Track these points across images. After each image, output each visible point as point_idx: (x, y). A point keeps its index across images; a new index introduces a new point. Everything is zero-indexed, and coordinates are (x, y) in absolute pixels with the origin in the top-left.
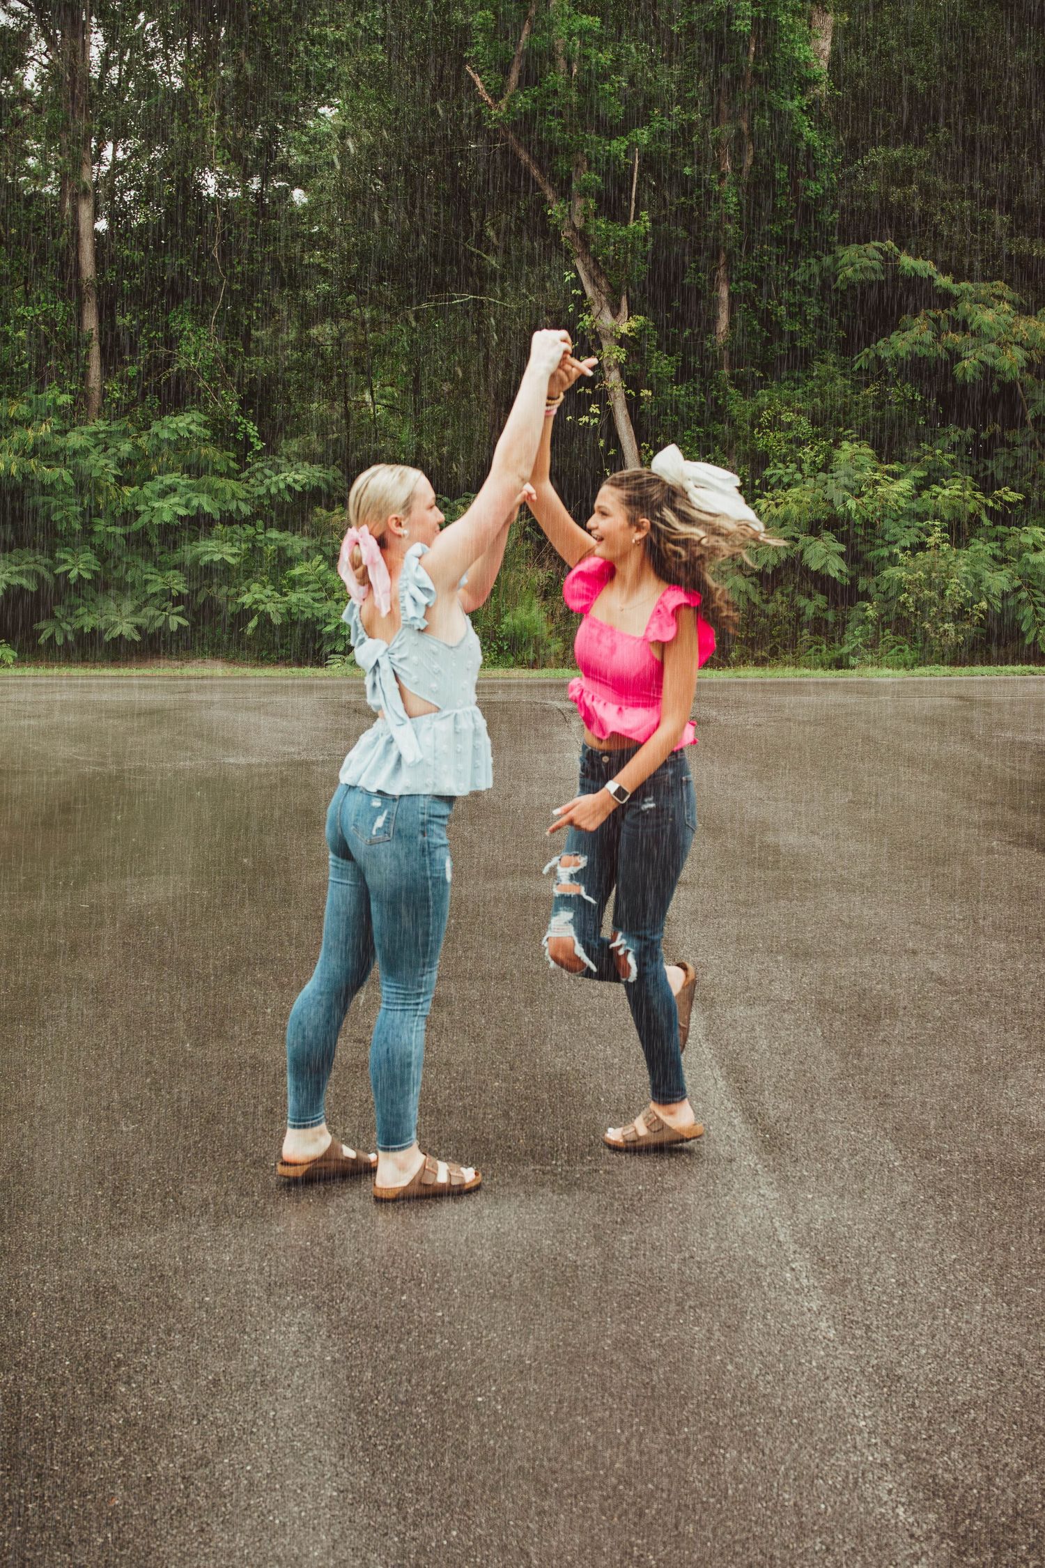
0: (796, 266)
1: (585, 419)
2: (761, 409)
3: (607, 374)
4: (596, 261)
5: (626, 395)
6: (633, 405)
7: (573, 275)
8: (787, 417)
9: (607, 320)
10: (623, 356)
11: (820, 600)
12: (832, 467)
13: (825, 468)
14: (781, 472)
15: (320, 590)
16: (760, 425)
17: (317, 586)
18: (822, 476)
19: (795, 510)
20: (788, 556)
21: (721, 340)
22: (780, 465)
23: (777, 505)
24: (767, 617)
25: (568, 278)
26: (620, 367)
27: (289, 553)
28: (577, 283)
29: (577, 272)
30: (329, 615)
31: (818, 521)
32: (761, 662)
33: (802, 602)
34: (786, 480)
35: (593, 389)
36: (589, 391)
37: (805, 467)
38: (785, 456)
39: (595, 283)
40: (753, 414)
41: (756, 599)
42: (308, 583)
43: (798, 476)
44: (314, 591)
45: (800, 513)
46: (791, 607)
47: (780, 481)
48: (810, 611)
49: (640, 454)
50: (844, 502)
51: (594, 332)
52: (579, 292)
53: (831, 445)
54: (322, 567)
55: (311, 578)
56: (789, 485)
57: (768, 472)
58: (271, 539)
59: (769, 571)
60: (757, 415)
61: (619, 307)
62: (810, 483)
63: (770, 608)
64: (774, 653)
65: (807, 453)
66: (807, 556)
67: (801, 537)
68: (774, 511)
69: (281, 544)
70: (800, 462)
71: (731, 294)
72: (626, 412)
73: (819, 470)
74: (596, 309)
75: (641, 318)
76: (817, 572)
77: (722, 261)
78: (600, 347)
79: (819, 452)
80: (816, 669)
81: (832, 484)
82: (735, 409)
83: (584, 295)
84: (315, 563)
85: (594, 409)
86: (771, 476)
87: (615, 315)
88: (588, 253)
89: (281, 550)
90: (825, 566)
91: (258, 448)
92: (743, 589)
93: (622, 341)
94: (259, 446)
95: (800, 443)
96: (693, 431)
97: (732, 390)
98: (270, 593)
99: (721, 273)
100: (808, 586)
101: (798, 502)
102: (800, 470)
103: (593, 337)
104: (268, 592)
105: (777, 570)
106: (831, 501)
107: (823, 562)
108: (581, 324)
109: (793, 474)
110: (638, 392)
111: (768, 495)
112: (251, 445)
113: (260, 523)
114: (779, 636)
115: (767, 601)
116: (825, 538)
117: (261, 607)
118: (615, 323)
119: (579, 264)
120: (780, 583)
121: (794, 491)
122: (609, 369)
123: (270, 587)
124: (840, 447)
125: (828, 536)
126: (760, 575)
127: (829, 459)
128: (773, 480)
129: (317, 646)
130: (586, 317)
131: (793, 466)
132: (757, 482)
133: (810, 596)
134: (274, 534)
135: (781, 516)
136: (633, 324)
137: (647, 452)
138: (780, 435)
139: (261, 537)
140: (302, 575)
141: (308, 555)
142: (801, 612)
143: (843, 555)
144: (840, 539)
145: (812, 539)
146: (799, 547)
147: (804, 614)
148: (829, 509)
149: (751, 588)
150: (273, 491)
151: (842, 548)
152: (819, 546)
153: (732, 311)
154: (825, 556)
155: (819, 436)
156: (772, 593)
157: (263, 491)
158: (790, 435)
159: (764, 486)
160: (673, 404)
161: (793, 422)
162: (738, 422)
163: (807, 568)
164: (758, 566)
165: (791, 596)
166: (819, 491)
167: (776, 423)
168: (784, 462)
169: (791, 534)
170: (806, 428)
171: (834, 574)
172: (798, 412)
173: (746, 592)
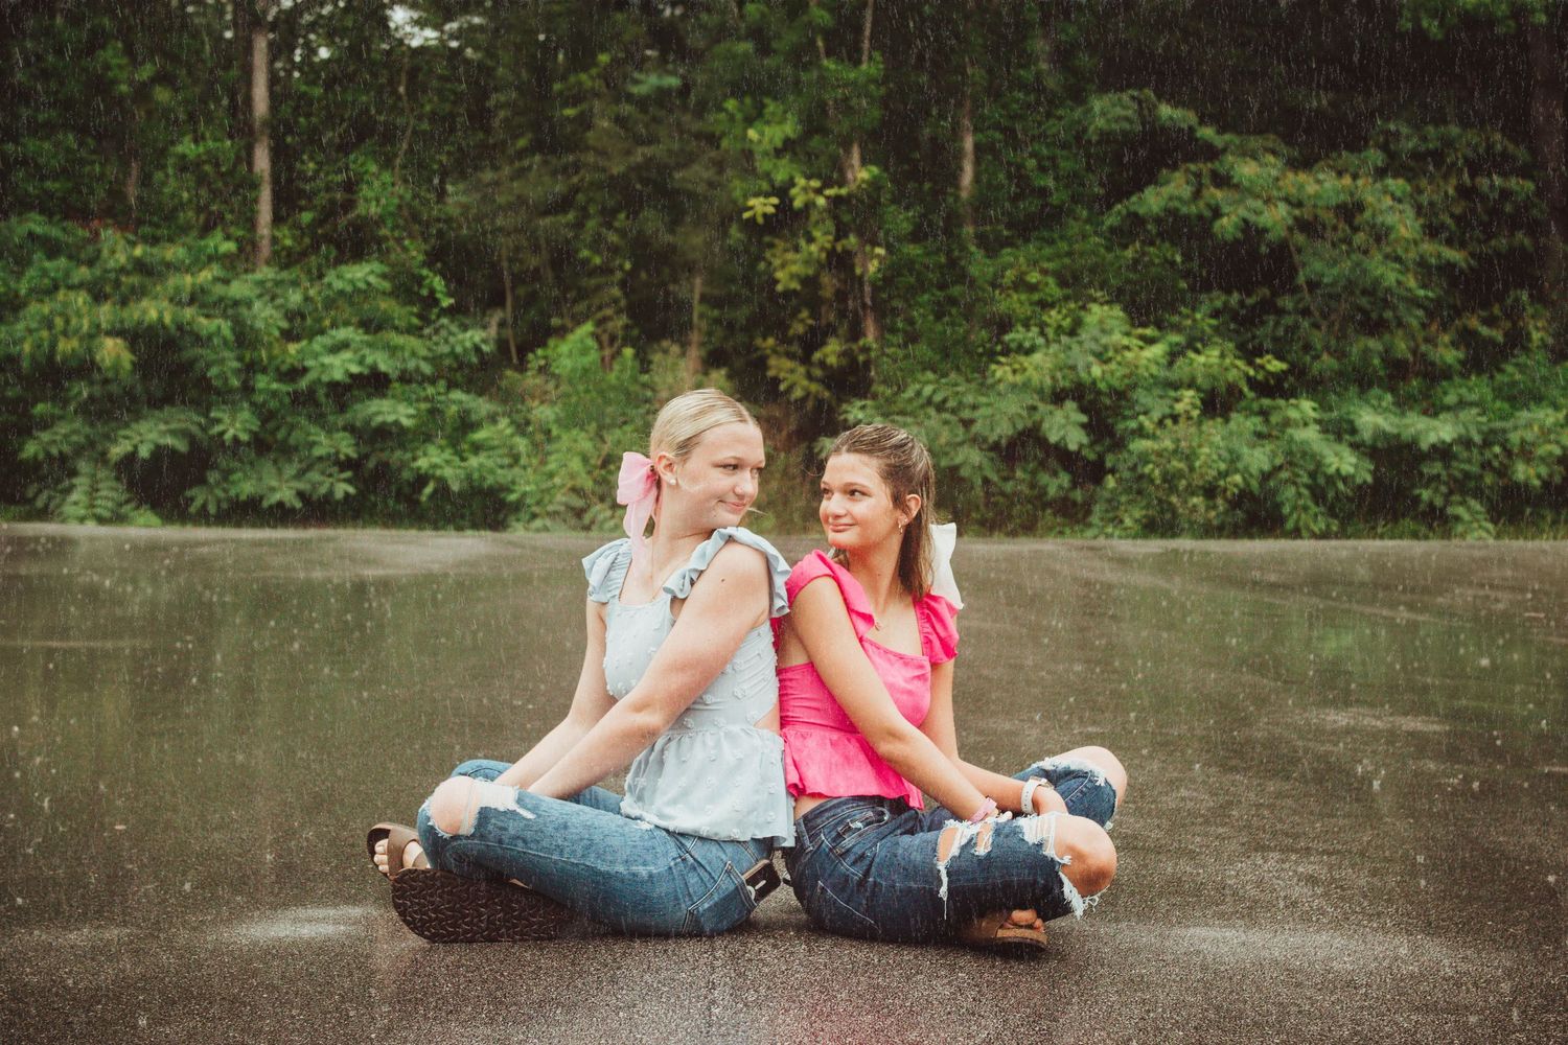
2: (1004, 269)
8: (1034, 277)
11: (1065, 479)
12: (1078, 331)
13: (1072, 333)
14: (1022, 336)
15: (506, 456)
16: (1001, 287)
17: (502, 451)
18: (1064, 339)
19: (1035, 377)
20: (1025, 427)
21: (964, 195)
22: (1021, 329)
23: (1015, 372)
24: (1005, 496)
27: (473, 417)
30: (513, 483)
31: (1061, 390)
33: (1044, 479)
34: (1027, 344)
37: (1050, 332)
38: (1028, 319)
40: (995, 274)
41: (994, 478)
42: (494, 448)
43: (1041, 341)
44: (499, 457)
45: (1040, 381)
46: (1033, 485)
47: (1021, 345)
48: (1052, 491)
50: (1088, 368)
53: (1079, 308)
54: (507, 432)
55: (496, 443)
56: (1031, 350)
57: (1008, 338)
58: (453, 402)
59: (1004, 443)
60: (999, 275)
62: (1054, 348)
63: (1009, 488)
65: (1053, 316)
66: (1045, 426)
67: (1040, 405)
68: (1011, 378)
69: (464, 406)
70: (1042, 326)
71: (977, 147)
73: (1065, 334)
75: (875, 169)
76: (1056, 445)
77: (966, 110)
79: (1066, 316)
81: (1076, 349)
82: (974, 271)
84: (499, 428)
86: (1013, 340)
89: (464, 413)
90: (1064, 438)
91: (445, 305)
92: (977, 464)
94: (445, 303)
95: (1045, 305)
96: (933, 294)
97: (975, 250)
98: (448, 458)
99: (966, 122)
100: (1053, 462)
101: (1039, 369)
102: (1043, 334)
104: (446, 456)
105: (1013, 443)
106: (1075, 367)
107: (1062, 434)
109: (1035, 338)
111: (1006, 361)
112: (436, 302)
113: (442, 383)
115: (1006, 479)
116: (1067, 408)
117: (438, 472)
120: (1021, 457)
121: (1037, 357)
123: (449, 451)
124: (1088, 310)
125: (1070, 406)
126: (995, 447)
127: (1077, 322)
128: (1013, 346)
131: (1035, 330)
132: (998, 347)
133: (1053, 474)
134: (457, 395)
135: (1019, 383)
136: (866, 176)
138: (1023, 297)
139: (442, 398)
140: (486, 439)
141: (493, 419)
142: (1044, 492)
143: (1084, 426)
144: (1083, 410)
145: (1051, 407)
146: (1037, 417)
147: (1046, 493)
148: (1071, 375)
149: (986, 463)
150: (459, 349)
151: (1084, 419)
152: (1059, 416)
153: (977, 162)
154: (1064, 426)
155: (1067, 298)
156: (1013, 470)
157: (446, 349)
158: (1036, 297)
159: (1006, 352)
160: (910, 264)
161: (1038, 283)
162: (980, 282)
163: (1046, 440)
164: (993, 438)
165: (1034, 473)
166: (1062, 356)
167: (1020, 284)
168: (1027, 326)
169: (1030, 402)
170: (1053, 289)
171: (1073, 447)
172: (1044, 272)
173: (980, 468)
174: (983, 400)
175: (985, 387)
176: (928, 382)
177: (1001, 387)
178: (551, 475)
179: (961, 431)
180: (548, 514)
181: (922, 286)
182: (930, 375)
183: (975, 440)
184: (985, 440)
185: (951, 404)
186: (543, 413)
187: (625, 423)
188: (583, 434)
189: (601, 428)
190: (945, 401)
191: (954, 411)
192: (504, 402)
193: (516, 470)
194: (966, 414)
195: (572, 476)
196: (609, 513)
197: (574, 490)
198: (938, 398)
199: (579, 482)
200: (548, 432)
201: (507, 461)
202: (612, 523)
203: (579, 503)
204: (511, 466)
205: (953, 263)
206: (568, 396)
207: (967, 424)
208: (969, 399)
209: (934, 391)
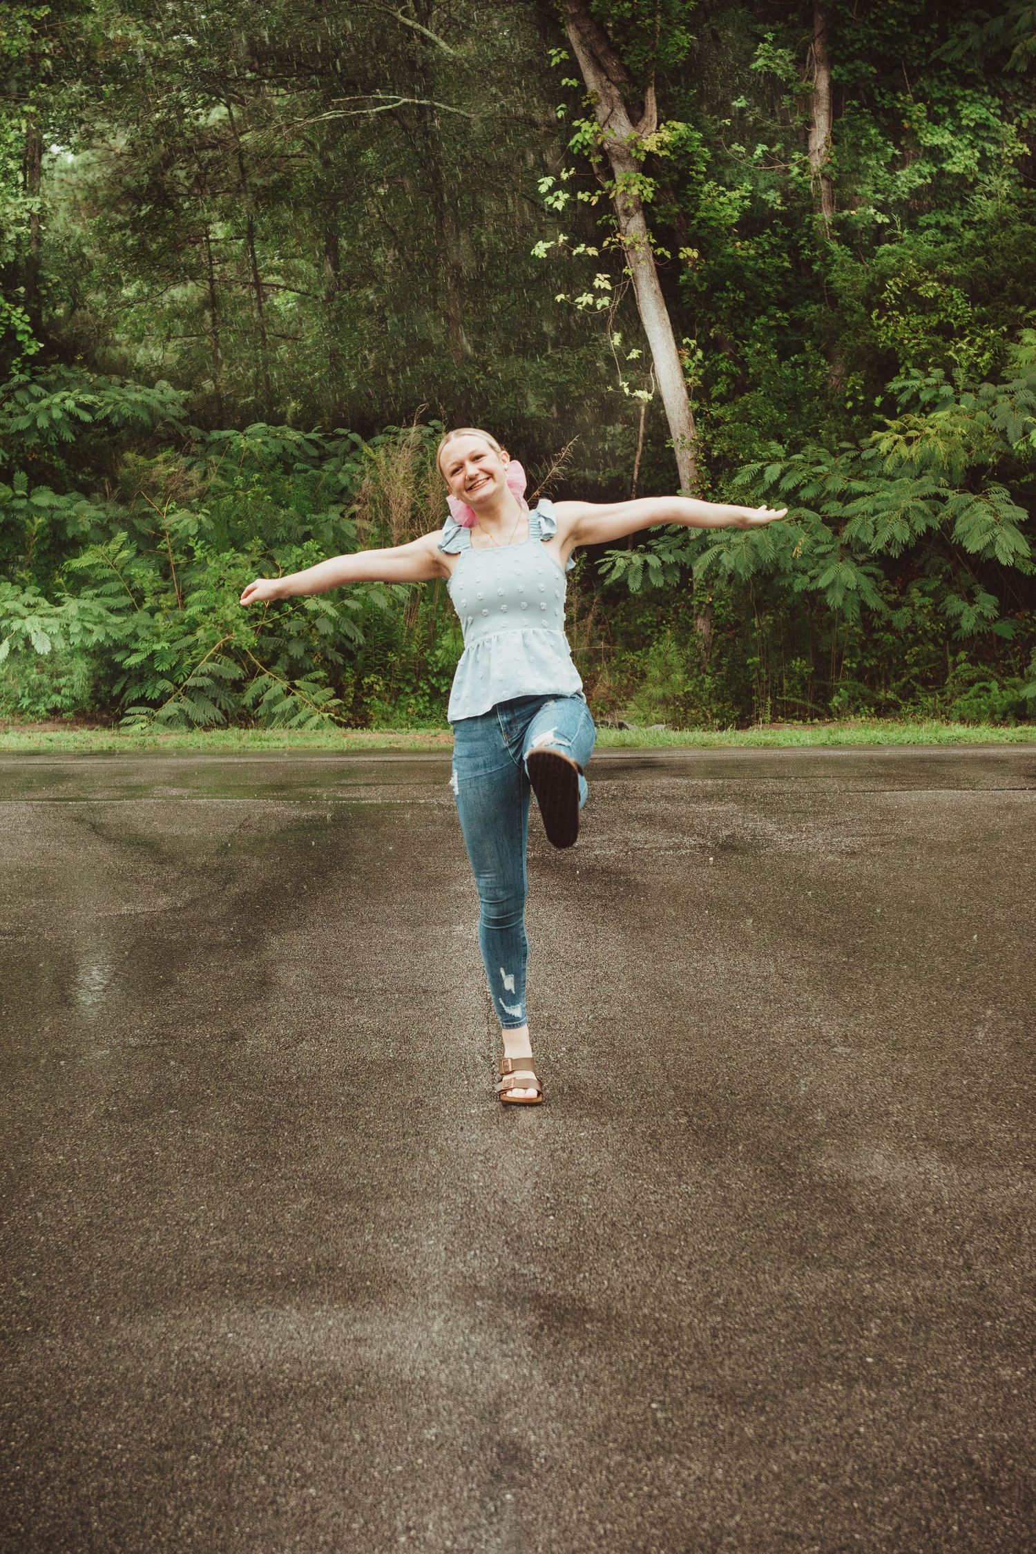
0: (944, 37)
1: (587, 299)
2: (883, 278)
3: (623, 220)
4: (600, 28)
5: (655, 256)
6: (667, 274)
7: (564, 55)
8: (929, 289)
9: (621, 131)
10: (649, 194)
11: (987, 604)
12: (1005, 374)
13: (995, 376)
14: (917, 383)
15: (123, 592)
16: (881, 305)
17: (114, 586)
18: (987, 388)
19: (941, 448)
20: (929, 528)
21: (816, 163)
22: (915, 372)
23: (909, 441)
24: (895, 632)
25: (555, 61)
26: (645, 208)
27: (70, 531)
28: (573, 68)
29: (570, 51)
30: (135, 637)
31: (982, 467)
32: (884, 711)
33: (955, 604)
34: (925, 396)
35: (599, 247)
36: (592, 251)
37: (960, 374)
38: (925, 354)
39: (600, 67)
40: (871, 285)
41: (874, 602)
42: (105, 580)
43: (947, 390)
44: (111, 595)
45: (949, 454)
46: (937, 613)
47: (915, 397)
48: (968, 624)
49: (680, 356)
50: (1026, 434)
51: (601, 150)
52: (574, 83)
53: (1004, 335)
54: (125, 554)
55: (107, 572)
56: (932, 406)
57: (894, 385)
58: (39, 509)
59: (895, 553)
60: (877, 287)
61: (642, 107)
62: (968, 401)
63: (901, 618)
64: (907, 693)
65: (963, 351)
66: (959, 528)
67: (951, 494)
68: (904, 451)
69: (56, 515)
70: (948, 366)
71: (834, 86)
72: (655, 285)
73: (984, 379)
74: (602, 111)
75: (681, 126)
76: (978, 555)
77: (817, 30)
78: (610, 175)
79: (983, 349)
80: (976, 722)
81: (1004, 403)
82: (838, 279)
83: (583, 88)
84: (113, 547)
85: (601, 281)
86: (902, 390)
87: (634, 120)
88: (589, 16)
89: (57, 526)
90: (991, 545)
91: (31, 352)
92: (852, 586)
93: (649, 165)
94: (33, 348)
95: (947, 332)
96: (772, 317)
97: (834, 246)
98: (33, 600)
99: (817, 48)
100: (967, 577)
101: (946, 435)
102: (949, 379)
103: (599, 159)
104: (28, 598)
105: (909, 552)
106: (1004, 432)
107: (987, 538)
108: (578, 137)
109: (937, 386)
110: (675, 252)
111: (894, 424)
112: (18, 348)
113: (21, 477)
114: (916, 664)
115: (896, 606)
116: (993, 497)
117: (16, 625)
118: (635, 134)
119: (572, 35)
120: (920, 573)
121: (941, 417)
122: (627, 212)
123: (32, 589)
124: (1018, 340)
125: (999, 493)
126: (882, 559)
127: (1002, 358)
128: (904, 398)
129: (116, 691)
130: (585, 125)
131: (938, 373)
132: (878, 400)
133: (970, 597)
134: (44, 498)
135: (917, 460)
136: (667, 136)
137: (693, 353)
138: (915, 321)
139: (22, 503)
140: (91, 567)
141: (104, 532)
142: (953, 623)
143: (1023, 527)
144: (1018, 497)
145: (970, 497)
146: (946, 512)
147: (958, 627)
148: (999, 446)
149: (867, 584)
150: (43, 422)
151: (1023, 514)
152: (982, 510)
153: (835, 112)
154: (991, 527)
155: (981, 320)
156: (904, 591)
157: (22, 423)
158: (934, 320)
159: (890, 408)
160: (736, 271)
161: (937, 296)
162: (845, 300)
163: (960, 549)
164: (877, 545)
165: (938, 596)
166: (982, 415)
167: (910, 299)
168: (922, 366)
169: (933, 489)
170: (960, 307)
171: (1005, 560)
172: (946, 280)
173: (858, 590)
174: (857, 486)
175: (859, 467)
176: (774, 459)
177: (889, 466)
178: (193, 626)
179: (825, 534)
180: (188, 692)
181: (754, 305)
182: (776, 448)
183: (851, 550)
184: (865, 548)
185: (807, 494)
186: (181, 521)
187: (307, 536)
188: (242, 558)
189: (270, 544)
190: (797, 489)
191: (814, 505)
192: (123, 500)
193: (141, 617)
194: (833, 509)
195: (226, 628)
196: (281, 685)
197: (226, 650)
198: (787, 485)
199: (234, 638)
200: (189, 552)
201: (126, 600)
202: (288, 703)
203: (235, 672)
204: (132, 609)
205: (802, 266)
206: (219, 493)
207: (836, 524)
208: (837, 483)
209: (783, 475)
